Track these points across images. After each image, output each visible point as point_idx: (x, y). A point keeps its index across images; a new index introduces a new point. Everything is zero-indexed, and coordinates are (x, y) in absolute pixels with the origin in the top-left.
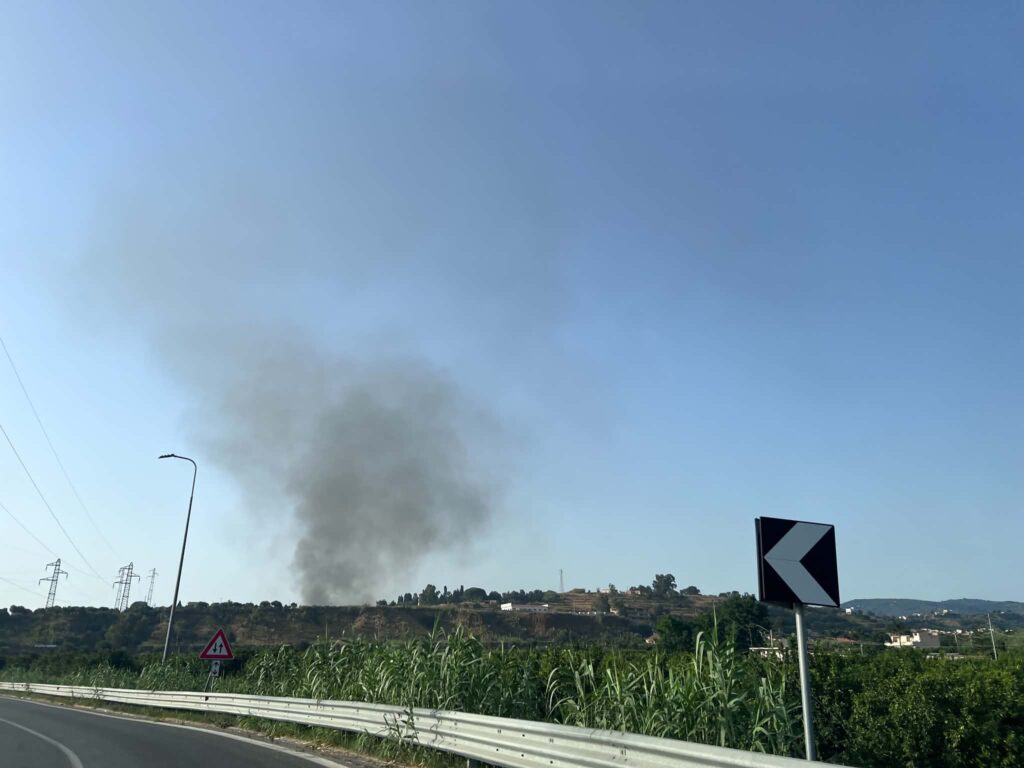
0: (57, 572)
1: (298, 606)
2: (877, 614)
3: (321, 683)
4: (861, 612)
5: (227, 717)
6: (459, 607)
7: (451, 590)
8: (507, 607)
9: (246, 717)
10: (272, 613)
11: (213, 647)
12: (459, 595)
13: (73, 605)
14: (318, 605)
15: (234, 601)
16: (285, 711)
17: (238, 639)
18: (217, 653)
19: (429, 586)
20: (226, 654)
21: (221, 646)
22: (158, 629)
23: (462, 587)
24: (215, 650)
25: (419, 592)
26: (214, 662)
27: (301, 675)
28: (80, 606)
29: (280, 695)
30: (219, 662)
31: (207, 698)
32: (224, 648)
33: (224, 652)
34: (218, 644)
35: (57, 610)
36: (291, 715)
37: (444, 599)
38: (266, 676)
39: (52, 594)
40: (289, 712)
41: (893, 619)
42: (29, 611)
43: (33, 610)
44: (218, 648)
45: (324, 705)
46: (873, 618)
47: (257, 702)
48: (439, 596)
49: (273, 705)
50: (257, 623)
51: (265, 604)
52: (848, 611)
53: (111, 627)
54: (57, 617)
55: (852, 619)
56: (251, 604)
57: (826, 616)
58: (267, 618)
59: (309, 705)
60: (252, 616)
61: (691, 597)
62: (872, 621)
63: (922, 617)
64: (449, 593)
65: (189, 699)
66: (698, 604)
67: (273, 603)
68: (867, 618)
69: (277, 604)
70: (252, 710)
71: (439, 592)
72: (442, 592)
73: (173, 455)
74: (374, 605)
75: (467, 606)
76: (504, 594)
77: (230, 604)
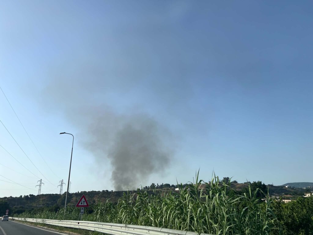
0: (41, 183)
1: (113, 191)
2: (295, 187)
3: (126, 216)
4: (290, 187)
5: (86, 231)
6: (162, 190)
7: (160, 185)
8: (177, 189)
9: (93, 231)
10: (106, 194)
11: (81, 202)
12: (162, 186)
13: (47, 193)
14: (119, 191)
15: (94, 190)
16: (110, 230)
17: (96, 202)
18: (83, 204)
19: (153, 184)
20: (86, 205)
21: (84, 202)
22: (72, 200)
23: (163, 184)
24: (82, 203)
25: (150, 186)
26: (82, 208)
27: (117, 213)
28: (49, 194)
29: (107, 222)
30: (83, 208)
31: (79, 223)
32: (85, 203)
33: (85, 204)
34: (83, 201)
35: (43, 195)
36: (112, 231)
37: (157, 188)
38: (101, 213)
39: (40, 190)
40: (112, 230)
41: (301, 189)
42: (35, 196)
43: (36, 195)
44: (83, 203)
45: (129, 228)
46: (295, 189)
47: (98, 225)
48: (156, 187)
49: (104, 227)
50: (102, 197)
51: (103, 191)
52: (286, 187)
53: (59, 200)
54: (43, 197)
55: (288, 189)
56: (99, 191)
57: (280, 189)
58: (104, 195)
59: (121, 227)
60: (100, 195)
61: (235, 184)
62: (295, 190)
63: (310, 188)
64: (159, 186)
65: (73, 223)
66: (238, 186)
67: (106, 191)
68: (293, 189)
69: (107, 191)
70: (96, 229)
71: (156, 185)
72: (157, 185)
73: (65, 133)
74: (136, 190)
75: (164, 189)
76: (176, 185)
77: (93, 191)
